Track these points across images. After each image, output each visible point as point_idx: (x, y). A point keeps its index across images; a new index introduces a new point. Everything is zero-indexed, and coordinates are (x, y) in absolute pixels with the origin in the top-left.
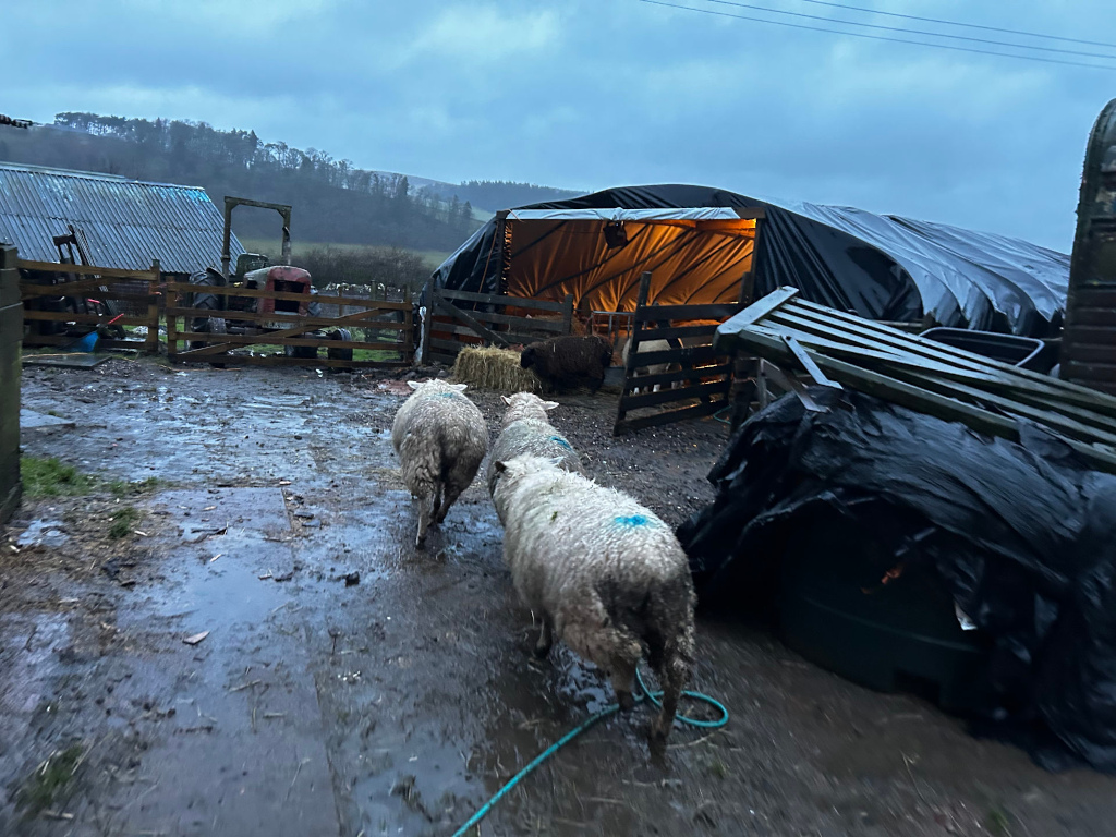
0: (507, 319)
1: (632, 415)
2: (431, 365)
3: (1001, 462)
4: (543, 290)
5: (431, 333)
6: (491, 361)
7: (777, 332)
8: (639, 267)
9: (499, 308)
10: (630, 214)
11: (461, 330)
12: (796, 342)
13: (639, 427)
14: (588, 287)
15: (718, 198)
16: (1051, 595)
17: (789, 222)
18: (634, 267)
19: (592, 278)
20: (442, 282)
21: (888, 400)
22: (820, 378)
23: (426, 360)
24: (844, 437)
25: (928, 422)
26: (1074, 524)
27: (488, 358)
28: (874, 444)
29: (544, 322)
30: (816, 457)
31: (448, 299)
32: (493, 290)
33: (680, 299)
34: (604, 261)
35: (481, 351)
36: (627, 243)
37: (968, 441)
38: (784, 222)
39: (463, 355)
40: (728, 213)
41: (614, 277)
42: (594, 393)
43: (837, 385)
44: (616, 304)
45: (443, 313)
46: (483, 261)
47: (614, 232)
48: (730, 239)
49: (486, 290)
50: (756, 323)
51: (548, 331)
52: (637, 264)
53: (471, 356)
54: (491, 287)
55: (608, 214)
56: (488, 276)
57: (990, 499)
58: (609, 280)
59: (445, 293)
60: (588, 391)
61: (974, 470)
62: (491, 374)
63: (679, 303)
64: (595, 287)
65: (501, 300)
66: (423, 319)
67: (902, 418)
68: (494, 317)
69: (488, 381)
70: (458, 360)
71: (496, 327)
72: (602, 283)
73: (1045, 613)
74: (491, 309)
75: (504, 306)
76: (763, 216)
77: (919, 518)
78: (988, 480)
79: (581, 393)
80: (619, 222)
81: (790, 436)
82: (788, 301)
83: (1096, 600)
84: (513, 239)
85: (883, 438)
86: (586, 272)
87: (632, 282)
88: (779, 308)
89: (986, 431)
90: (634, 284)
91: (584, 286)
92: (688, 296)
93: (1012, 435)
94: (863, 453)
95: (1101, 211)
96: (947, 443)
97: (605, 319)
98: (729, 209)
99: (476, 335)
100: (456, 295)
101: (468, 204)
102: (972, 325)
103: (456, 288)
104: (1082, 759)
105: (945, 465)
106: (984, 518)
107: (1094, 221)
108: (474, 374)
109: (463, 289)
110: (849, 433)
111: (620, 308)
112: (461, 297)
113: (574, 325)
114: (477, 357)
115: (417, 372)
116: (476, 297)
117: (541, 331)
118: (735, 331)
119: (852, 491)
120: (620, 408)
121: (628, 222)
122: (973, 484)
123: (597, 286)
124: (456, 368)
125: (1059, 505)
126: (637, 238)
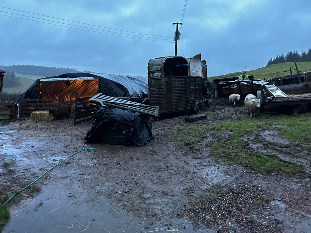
0: (43, 104)
1: (78, 120)
2: (23, 118)
3: (125, 113)
4: (50, 96)
5: (21, 110)
6: (41, 114)
7: (97, 100)
8: (74, 90)
9: (40, 102)
10: (71, 79)
11: (30, 108)
12: (100, 101)
13: (79, 123)
14: (62, 95)
15: (90, 75)
16: (133, 127)
17: (105, 80)
18: (73, 90)
19: (62, 93)
20: (23, 97)
21: (113, 107)
22: (103, 105)
23: (21, 116)
24: (107, 112)
25: (117, 109)
26: (133, 118)
27: (40, 114)
28: (111, 113)
29: (53, 104)
30: (104, 116)
31: (25, 101)
32: (38, 98)
33: (85, 96)
34: (65, 89)
35: (37, 112)
36: (71, 85)
37: (122, 111)
38: (103, 80)
39: (33, 114)
40: (92, 78)
41: (68, 92)
42: (68, 118)
43: (105, 106)
44: (69, 99)
45: (24, 104)
46: (34, 91)
47: (67, 83)
48: (95, 82)
49: (36, 98)
50: (95, 99)
51: (54, 106)
52: (73, 89)
53: (35, 114)
54: (38, 97)
55: (66, 79)
56: (36, 95)
57: (124, 117)
58: (67, 93)
59: (24, 100)
60: (66, 118)
61: (122, 114)
62: (41, 117)
63: (85, 97)
64: (63, 95)
65: (41, 100)
66: (18, 107)
67: (114, 109)
68: (39, 104)
69: (40, 119)
70: (31, 115)
71: (40, 106)
72: (66, 94)
73: (132, 129)
74: (38, 102)
75: (42, 101)
76: (99, 79)
77: (117, 120)
78: (124, 115)
79: (64, 119)
80: (68, 81)
81: (101, 114)
82: (100, 95)
83: (137, 127)
84: (42, 85)
85: (112, 112)
86: (61, 92)
87: (73, 93)
88: (99, 96)
89: (124, 109)
90: (74, 93)
91: (61, 95)
92: (87, 95)
93: (127, 109)
94: (110, 114)
95: (151, 77)
96: (119, 111)
97: (67, 102)
98: (92, 77)
99: (35, 109)
100: (27, 100)
101: (13, 72)
102: (141, 97)
103: (27, 98)
104: (138, 146)
105: (119, 114)
106: (124, 120)
107: (150, 79)
108: (36, 118)
109: (29, 98)
110: (108, 112)
111: (70, 99)
112: (29, 100)
113: (60, 104)
114: (37, 114)
115: (19, 119)
116: (34, 100)
117: (53, 106)
118: (91, 100)
119: (109, 119)
120: (75, 119)
121: (70, 80)
122: (122, 115)
123: (64, 95)
124: (31, 117)
125: (132, 117)
126: (73, 83)
